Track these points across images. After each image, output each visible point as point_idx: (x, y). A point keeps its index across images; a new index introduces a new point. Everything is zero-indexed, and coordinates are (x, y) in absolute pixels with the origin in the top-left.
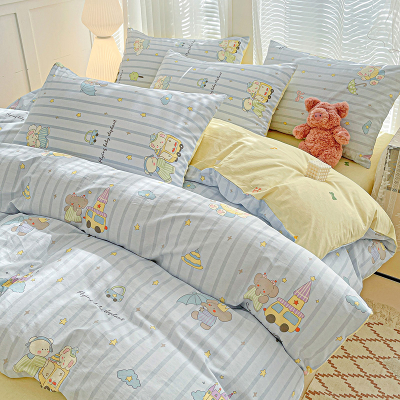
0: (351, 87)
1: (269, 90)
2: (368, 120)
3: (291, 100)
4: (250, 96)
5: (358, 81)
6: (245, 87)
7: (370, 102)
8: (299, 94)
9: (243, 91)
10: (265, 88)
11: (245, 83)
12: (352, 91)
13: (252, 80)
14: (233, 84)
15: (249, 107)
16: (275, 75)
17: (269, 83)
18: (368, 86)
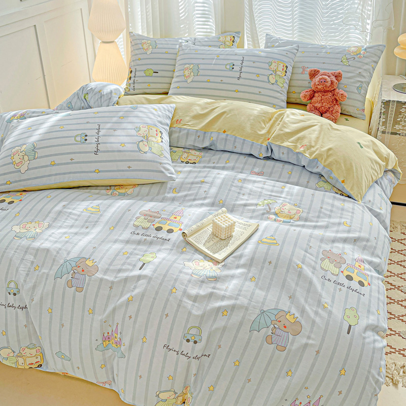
0: (344, 61)
1: (285, 66)
2: (360, 83)
3: (297, 74)
4: (272, 72)
5: (348, 57)
6: (266, 66)
7: (360, 71)
8: (304, 69)
9: (266, 69)
10: (282, 65)
11: (266, 63)
12: (345, 63)
13: (270, 60)
14: (256, 64)
15: (273, 81)
16: (286, 55)
17: (284, 61)
18: (356, 59)
